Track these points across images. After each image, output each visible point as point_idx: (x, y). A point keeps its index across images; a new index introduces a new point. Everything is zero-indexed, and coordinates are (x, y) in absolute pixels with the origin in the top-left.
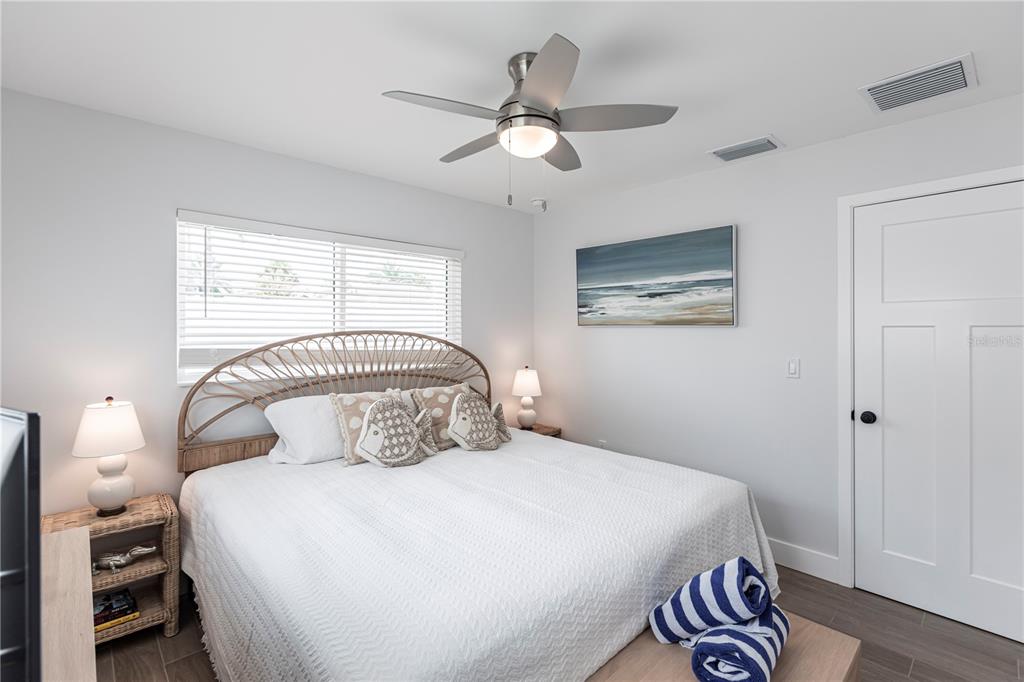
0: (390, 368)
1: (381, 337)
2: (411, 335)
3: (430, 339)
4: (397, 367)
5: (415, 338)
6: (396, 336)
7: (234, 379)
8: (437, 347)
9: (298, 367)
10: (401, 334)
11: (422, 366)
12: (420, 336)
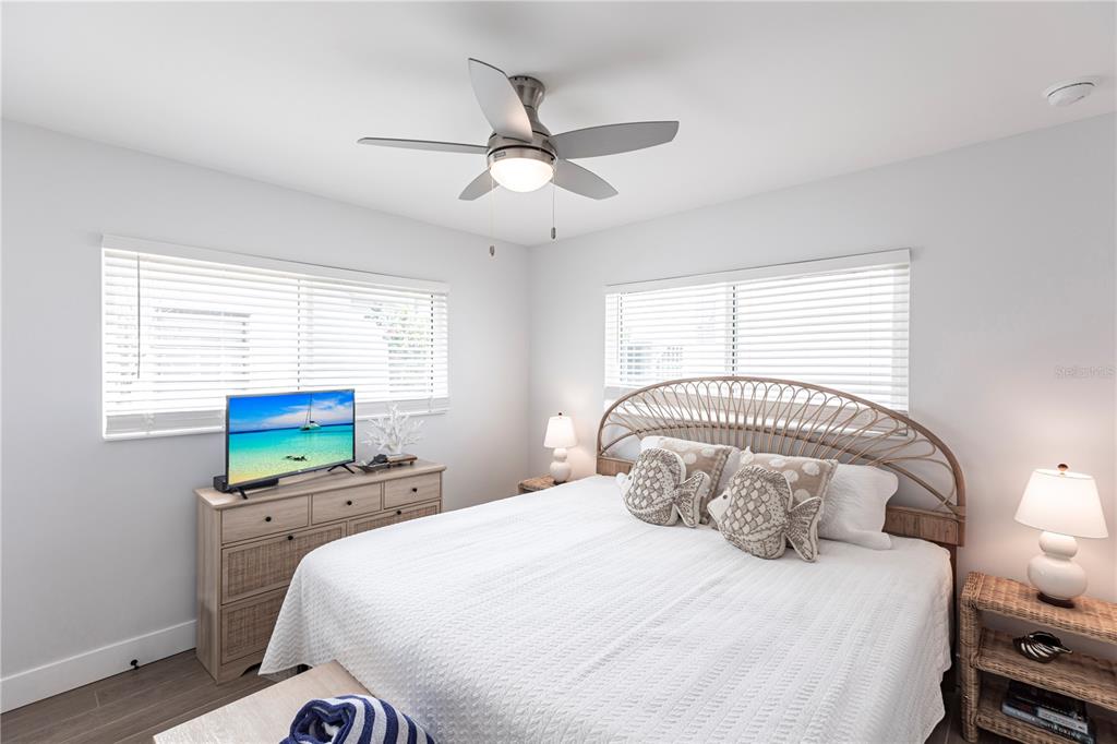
0: (759, 422)
1: (749, 385)
2: (790, 383)
3: (822, 390)
4: (769, 422)
5: (797, 388)
6: (768, 385)
7: (625, 413)
8: (836, 402)
9: (678, 409)
10: (777, 382)
11: (808, 426)
12: (806, 386)
